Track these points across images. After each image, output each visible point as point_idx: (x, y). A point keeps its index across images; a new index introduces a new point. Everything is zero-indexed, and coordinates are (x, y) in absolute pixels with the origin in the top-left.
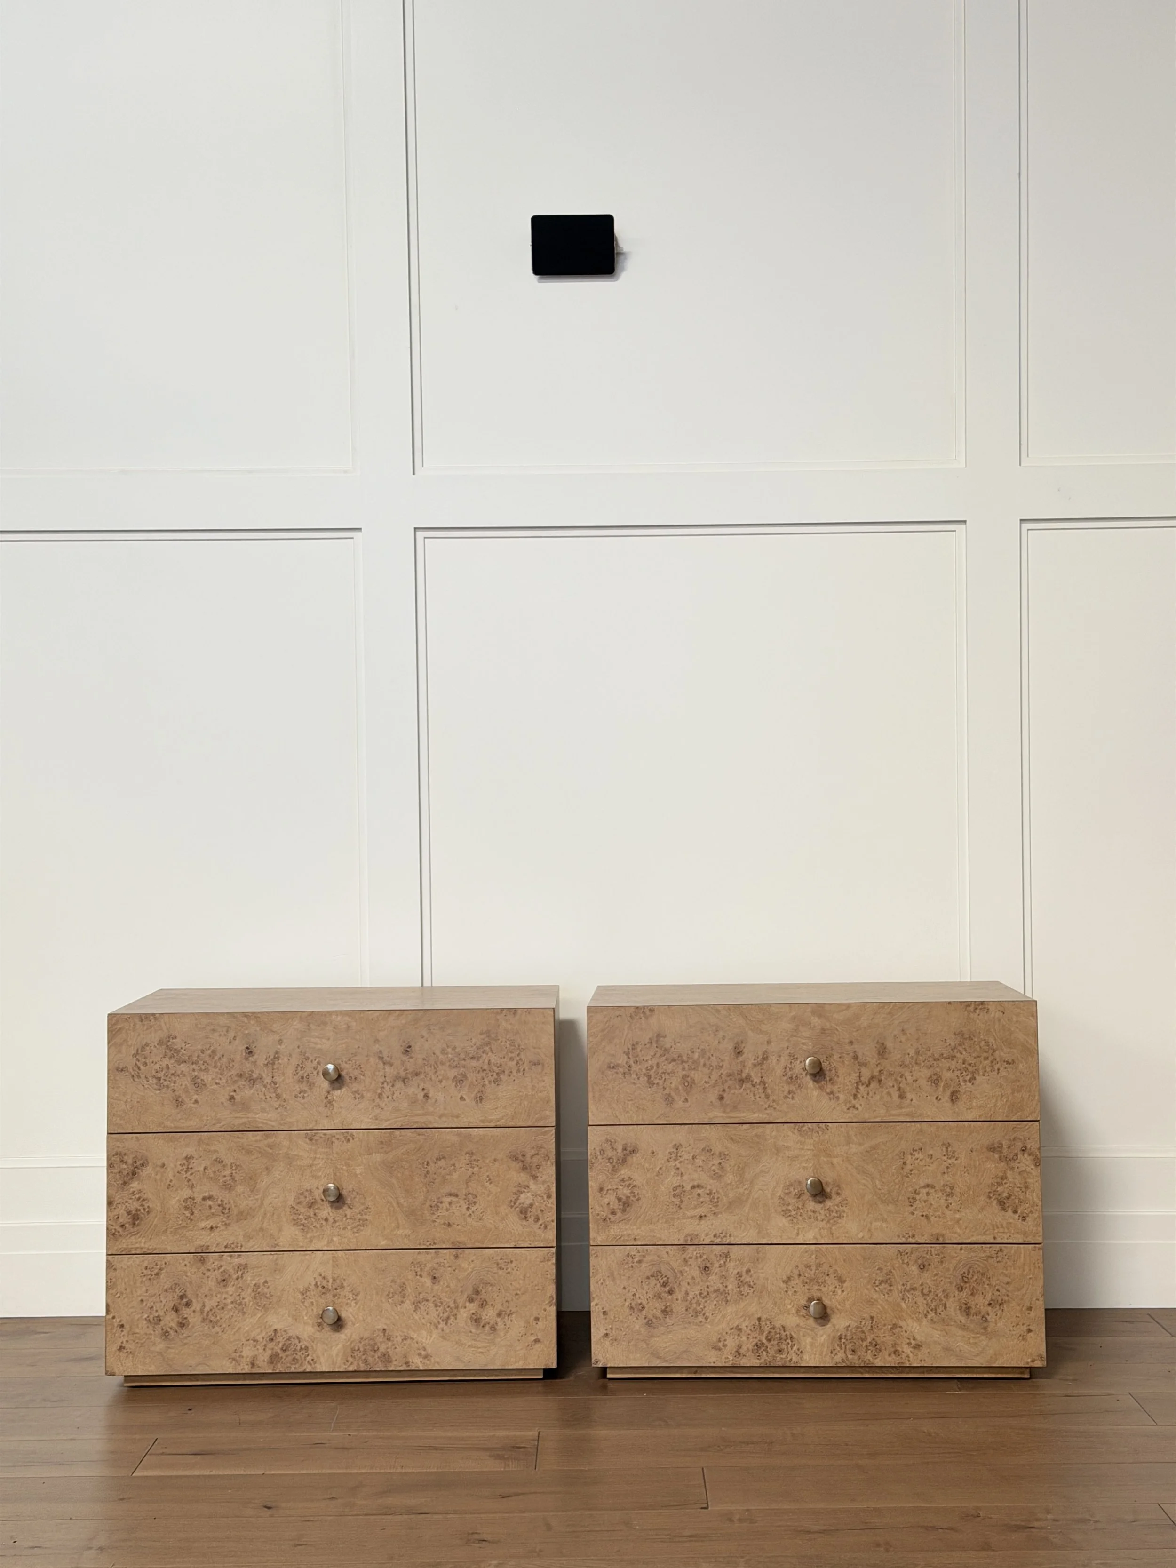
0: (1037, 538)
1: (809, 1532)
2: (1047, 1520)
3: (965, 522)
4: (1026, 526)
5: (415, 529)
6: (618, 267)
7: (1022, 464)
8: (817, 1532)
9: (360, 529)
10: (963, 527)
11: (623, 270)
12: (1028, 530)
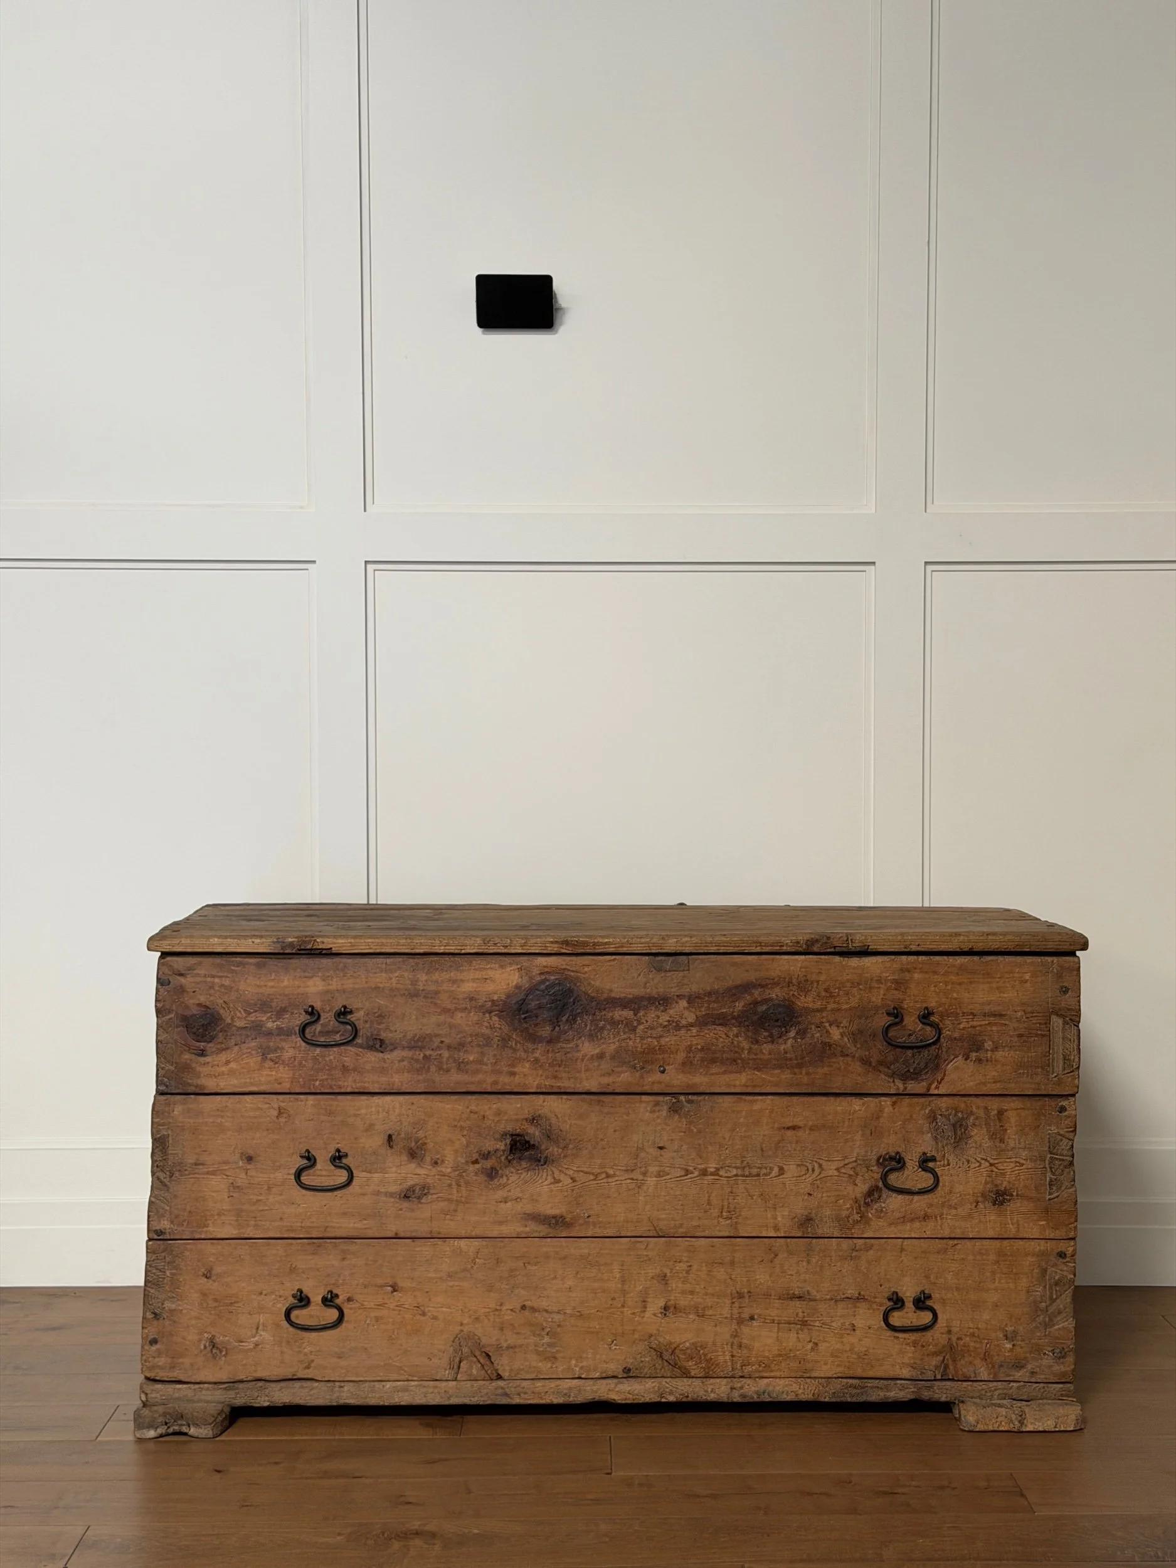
0: (940, 579)
1: (698, 1496)
2: (910, 1486)
3: (874, 563)
4: (930, 568)
5: (366, 562)
6: (557, 322)
7: (928, 511)
8: (706, 1497)
9: (314, 562)
10: (873, 567)
11: (561, 324)
12: (932, 571)
